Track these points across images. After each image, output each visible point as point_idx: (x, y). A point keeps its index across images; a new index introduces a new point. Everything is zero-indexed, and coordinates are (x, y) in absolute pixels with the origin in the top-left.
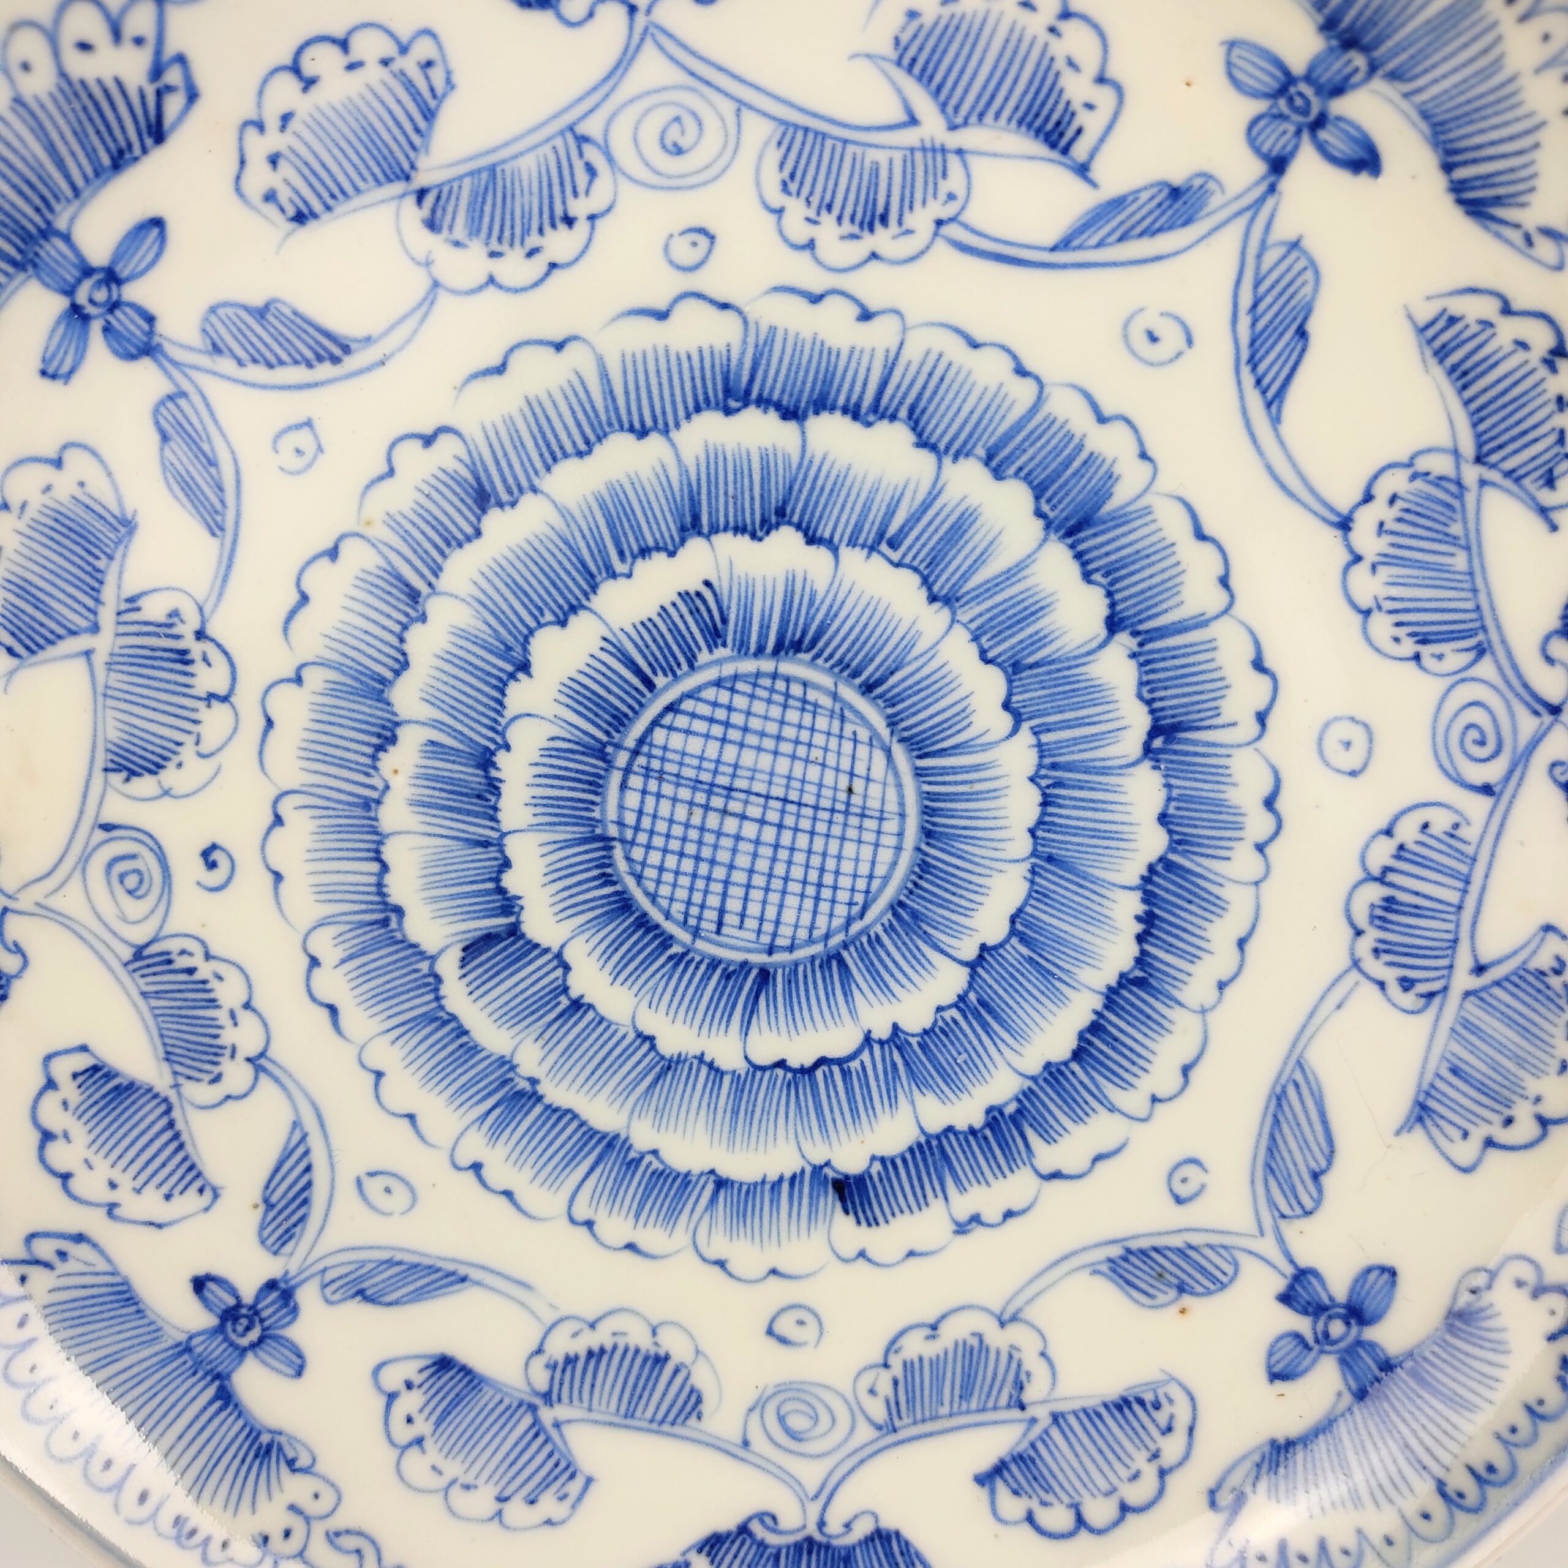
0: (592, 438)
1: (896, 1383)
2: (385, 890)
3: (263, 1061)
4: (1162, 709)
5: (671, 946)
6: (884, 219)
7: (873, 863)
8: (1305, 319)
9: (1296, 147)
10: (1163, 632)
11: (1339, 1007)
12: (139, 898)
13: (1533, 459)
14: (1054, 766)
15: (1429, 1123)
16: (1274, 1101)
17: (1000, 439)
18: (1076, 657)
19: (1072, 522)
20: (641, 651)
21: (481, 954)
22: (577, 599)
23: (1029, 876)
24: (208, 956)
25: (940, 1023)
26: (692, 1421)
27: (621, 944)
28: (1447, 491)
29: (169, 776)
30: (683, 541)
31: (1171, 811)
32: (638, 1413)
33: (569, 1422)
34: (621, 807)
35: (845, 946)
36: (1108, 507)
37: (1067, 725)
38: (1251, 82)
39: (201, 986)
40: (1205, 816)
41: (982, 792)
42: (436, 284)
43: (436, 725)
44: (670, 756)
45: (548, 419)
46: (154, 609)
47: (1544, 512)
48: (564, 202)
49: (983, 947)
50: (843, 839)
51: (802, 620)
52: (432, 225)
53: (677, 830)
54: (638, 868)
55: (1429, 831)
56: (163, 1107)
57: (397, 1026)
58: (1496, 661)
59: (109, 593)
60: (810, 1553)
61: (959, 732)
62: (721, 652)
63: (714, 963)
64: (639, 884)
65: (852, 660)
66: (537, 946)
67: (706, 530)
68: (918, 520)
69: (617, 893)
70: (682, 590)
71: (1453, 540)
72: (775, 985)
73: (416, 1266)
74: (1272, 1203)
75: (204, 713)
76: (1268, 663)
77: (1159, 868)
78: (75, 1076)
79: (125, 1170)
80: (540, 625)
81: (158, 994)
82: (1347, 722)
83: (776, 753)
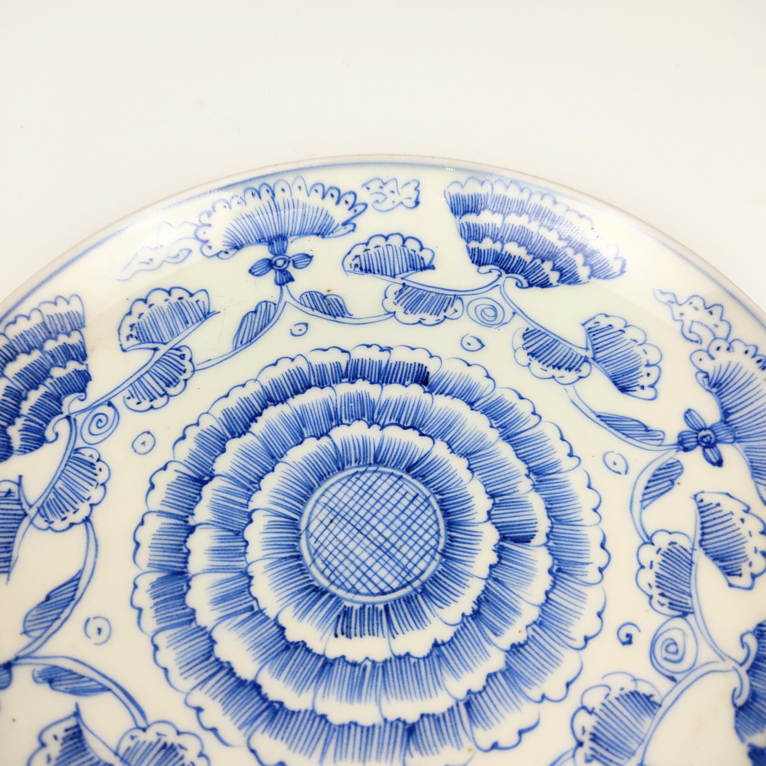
0: (346, 728)
1: (445, 311)
2: (552, 584)
3: (646, 540)
4: (196, 489)
5: (440, 499)
6: (165, 746)
7: (340, 490)
8: (42, 603)
10: (177, 517)
11: (209, 360)
12: (672, 639)
13: (8, 504)
14: (249, 490)
15: (207, 311)
16: (253, 341)
17: (182, 626)
18: (213, 525)
19: (179, 577)
20: (382, 624)
21: (523, 536)
22: (395, 661)
23: (285, 456)
24: (651, 597)
25: (352, 420)
26: (531, 329)
27: (460, 510)
28: (44, 511)
29: (630, 687)
30: (335, 660)
31: (219, 452)
32: (552, 340)
33: (581, 348)
34: (429, 564)
35: (370, 465)
36: (162, 575)
37: (234, 502)
39: (661, 586)
40: (208, 445)
43: (489, 642)
44: (396, 574)
45: (360, 749)
47: (19, 484)
49: (318, 439)
51: (307, 599)
53: (411, 543)
54: (436, 536)
55: (138, 401)
56: (704, 543)
57: (576, 525)
58: (74, 444)
60: (509, 268)
61: (275, 521)
62: (348, 604)
63: (426, 484)
64: (439, 530)
65: (298, 572)
66: (497, 527)
67: (323, 659)
68: (235, 612)
69: (451, 531)
70: (348, 639)
71: (56, 493)
72: (407, 464)
73: (617, 430)
74: (276, 310)
75: (598, 707)
76: (149, 485)
77: (237, 435)
78: (740, 575)
79: (734, 524)
80: (418, 659)
81: (684, 592)
82: (138, 451)
83: (351, 552)
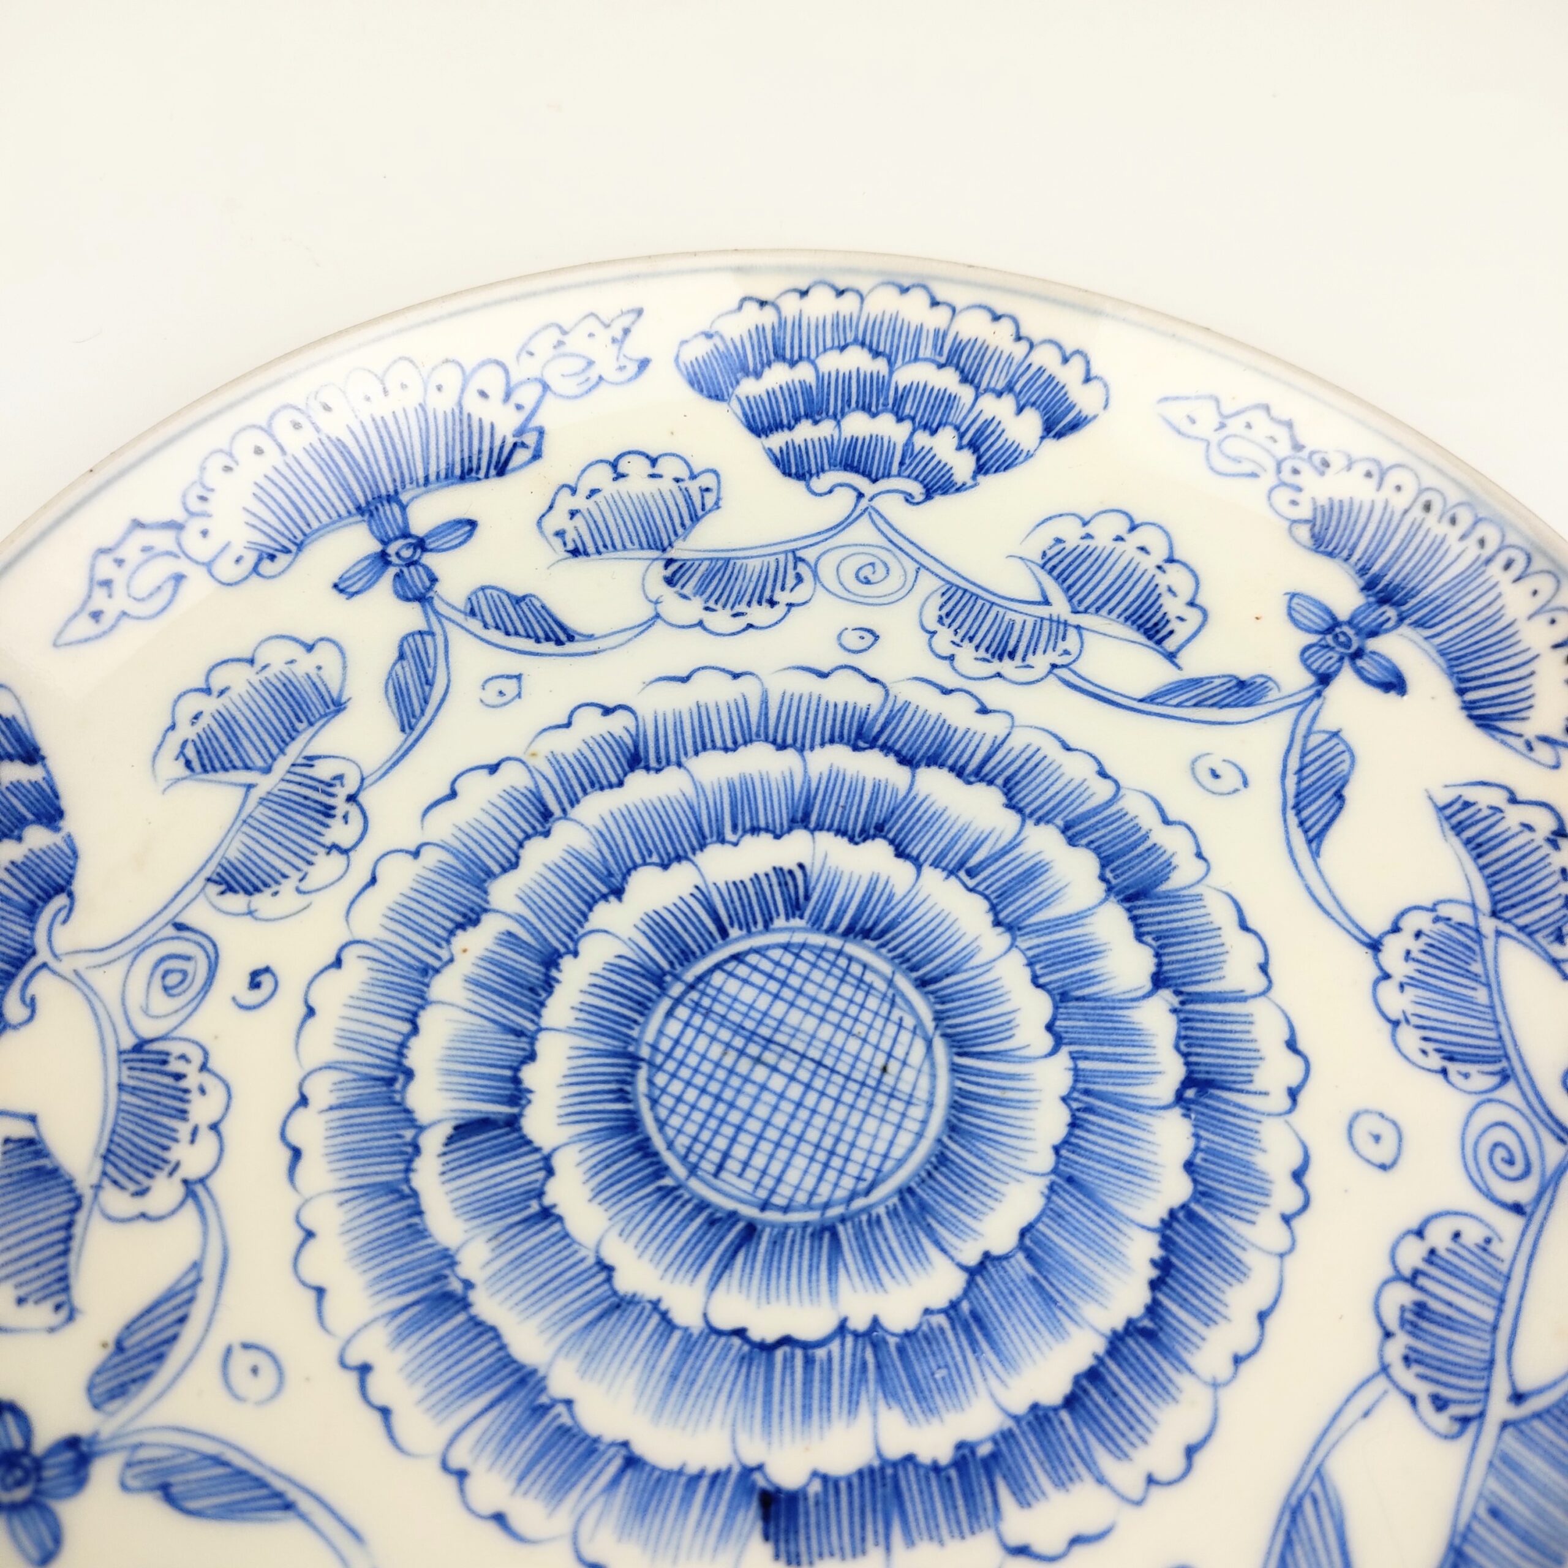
0: (740, 740)
2: (405, 1051)
3: (199, 1189)
4: (1197, 1064)
5: (662, 1177)
6: (1012, 655)
7: (891, 1143)
8: (1343, 786)
9: (1338, 670)
11: (1366, 1414)
12: (171, 995)
13: (1544, 918)
14: (1087, 1092)
16: (1288, 1515)
17: (1078, 817)
18: (1120, 1001)
19: (1131, 891)
20: (725, 905)
21: (470, 1136)
22: (685, 851)
23: (1046, 1191)
25: (925, 1328)
27: (614, 1162)
28: (1467, 936)
29: (262, 902)
30: (790, 830)
31: (1198, 1160)
34: (661, 1032)
35: (843, 1219)
36: (1164, 887)
37: (1104, 1057)
38: (1306, 621)
39: (180, 1094)
40: (1231, 1174)
41: (1011, 1100)
42: (658, 616)
43: (520, 919)
44: (722, 997)
45: (709, 720)
46: (324, 770)
47: (1555, 963)
48: (773, 591)
49: (987, 1255)
50: (866, 1113)
51: (876, 913)
52: (670, 581)
53: (707, 1067)
54: (657, 1093)
55: (1462, 1241)
56: (72, 1205)
58: (1520, 1088)
59: (294, 751)
61: (1000, 1039)
62: (796, 922)
63: (702, 1205)
64: (652, 1108)
65: (913, 956)
66: (529, 1142)
67: (812, 825)
68: (997, 860)
69: (628, 1112)
70: (777, 865)
71: (1475, 977)
72: (758, 1244)
73: (242, 1473)
75: (320, 858)
76: (1301, 1046)
77: (1181, 1215)
78: (7, 1141)
80: (645, 863)
81: (134, 1091)
82: (1377, 1118)
83: (822, 1019)
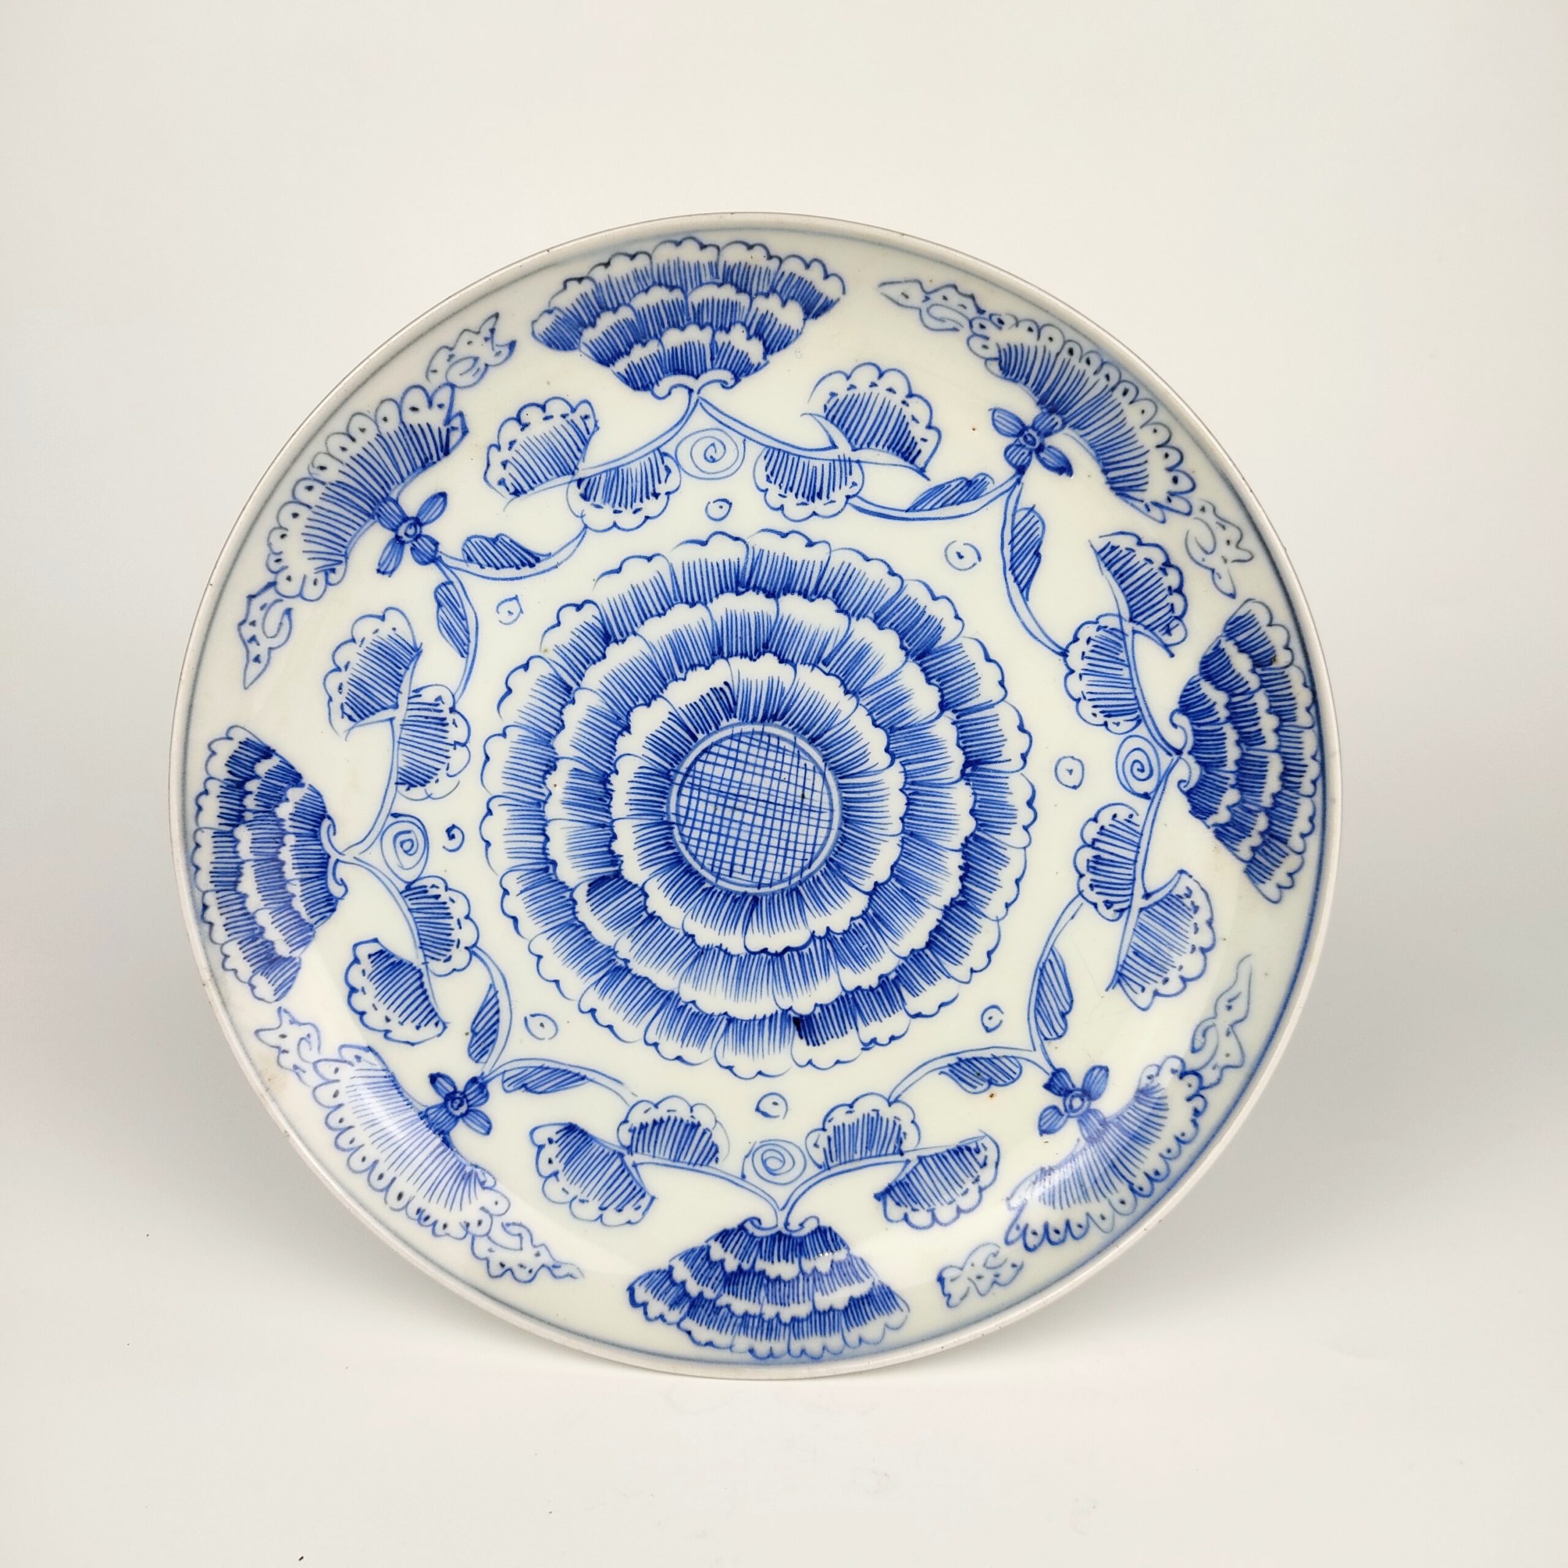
0: (666, 606)
1: (829, 1139)
2: (547, 851)
3: (475, 949)
4: (970, 752)
5: (704, 884)
6: (820, 496)
7: (816, 837)
8: (1039, 547)
9: (1030, 461)
10: (970, 711)
11: (1073, 917)
12: (411, 855)
13: (1159, 619)
14: (913, 783)
15: (1124, 983)
16: (1038, 972)
17: (881, 608)
18: (923, 724)
19: (920, 652)
20: (690, 719)
21: (599, 888)
22: (656, 691)
23: (900, 844)
24: (447, 889)
25: (853, 927)
26: (713, 1163)
27: (677, 882)
28: (1116, 636)
29: (431, 787)
30: (713, 661)
31: (977, 808)
32: (682, 1159)
33: (642, 1164)
34: (678, 805)
35: (800, 883)
36: (939, 644)
37: (919, 760)
38: (1005, 429)
39: (442, 906)
40: (995, 810)
41: (874, 797)
42: (586, 527)
43: (578, 760)
44: (705, 777)
45: (643, 596)
46: (428, 696)
47: (1166, 647)
48: (654, 486)
49: (876, 884)
50: (799, 823)
51: (777, 703)
52: (585, 497)
53: (708, 819)
54: (687, 840)
55: (1117, 819)
56: (418, 975)
57: (551, 929)
58: (1147, 726)
59: (405, 687)
60: (780, 1241)
61: (862, 764)
62: (733, 721)
63: (728, 893)
64: (687, 849)
65: (804, 725)
66: (630, 883)
67: (726, 655)
68: (839, 651)
69: (674, 854)
70: (712, 686)
71: (1121, 662)
72: (761, 906)
73: (556, 1070)
74: (1040, 1032)
75: (452, 752)
76: (1026, 727)
77: (971, 839)
78: (370, 956)
79: (394, 1011)
80: (636, 706)
81: (418, 910)
82: (1070, 759)
83: (763, 776)
